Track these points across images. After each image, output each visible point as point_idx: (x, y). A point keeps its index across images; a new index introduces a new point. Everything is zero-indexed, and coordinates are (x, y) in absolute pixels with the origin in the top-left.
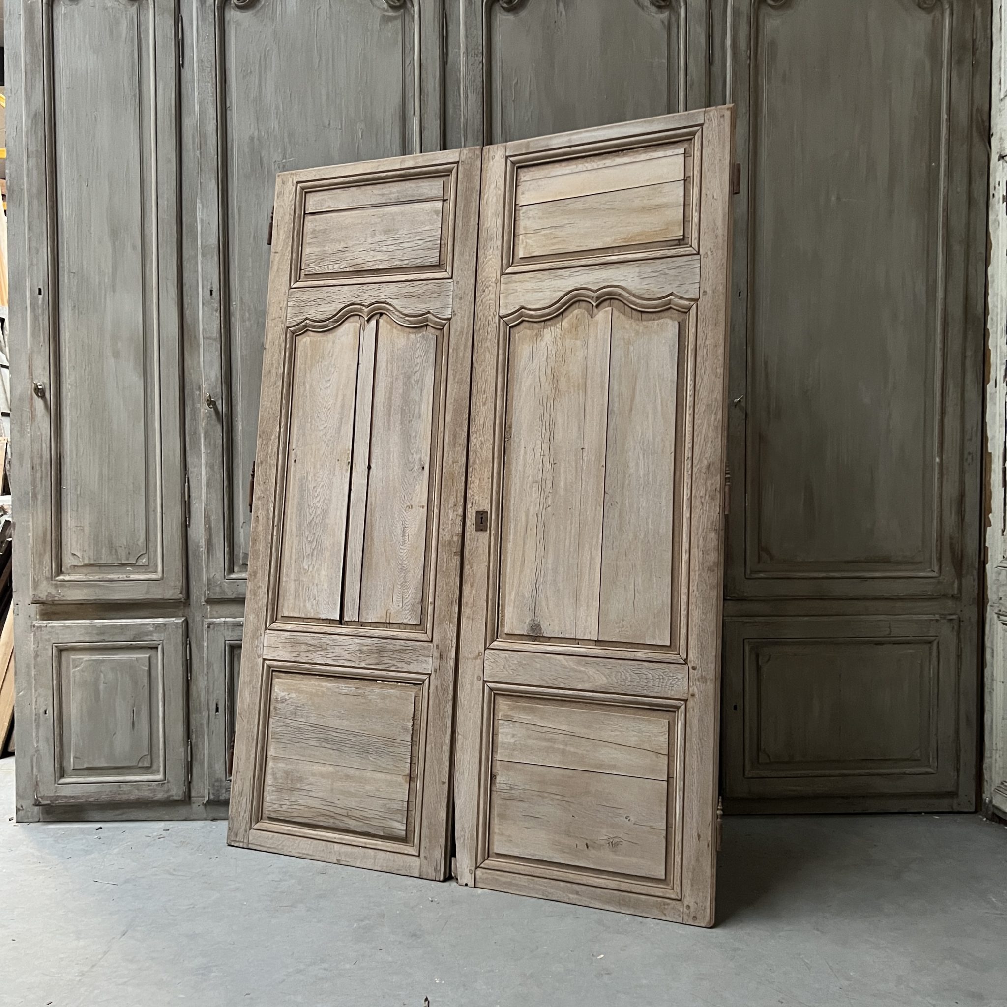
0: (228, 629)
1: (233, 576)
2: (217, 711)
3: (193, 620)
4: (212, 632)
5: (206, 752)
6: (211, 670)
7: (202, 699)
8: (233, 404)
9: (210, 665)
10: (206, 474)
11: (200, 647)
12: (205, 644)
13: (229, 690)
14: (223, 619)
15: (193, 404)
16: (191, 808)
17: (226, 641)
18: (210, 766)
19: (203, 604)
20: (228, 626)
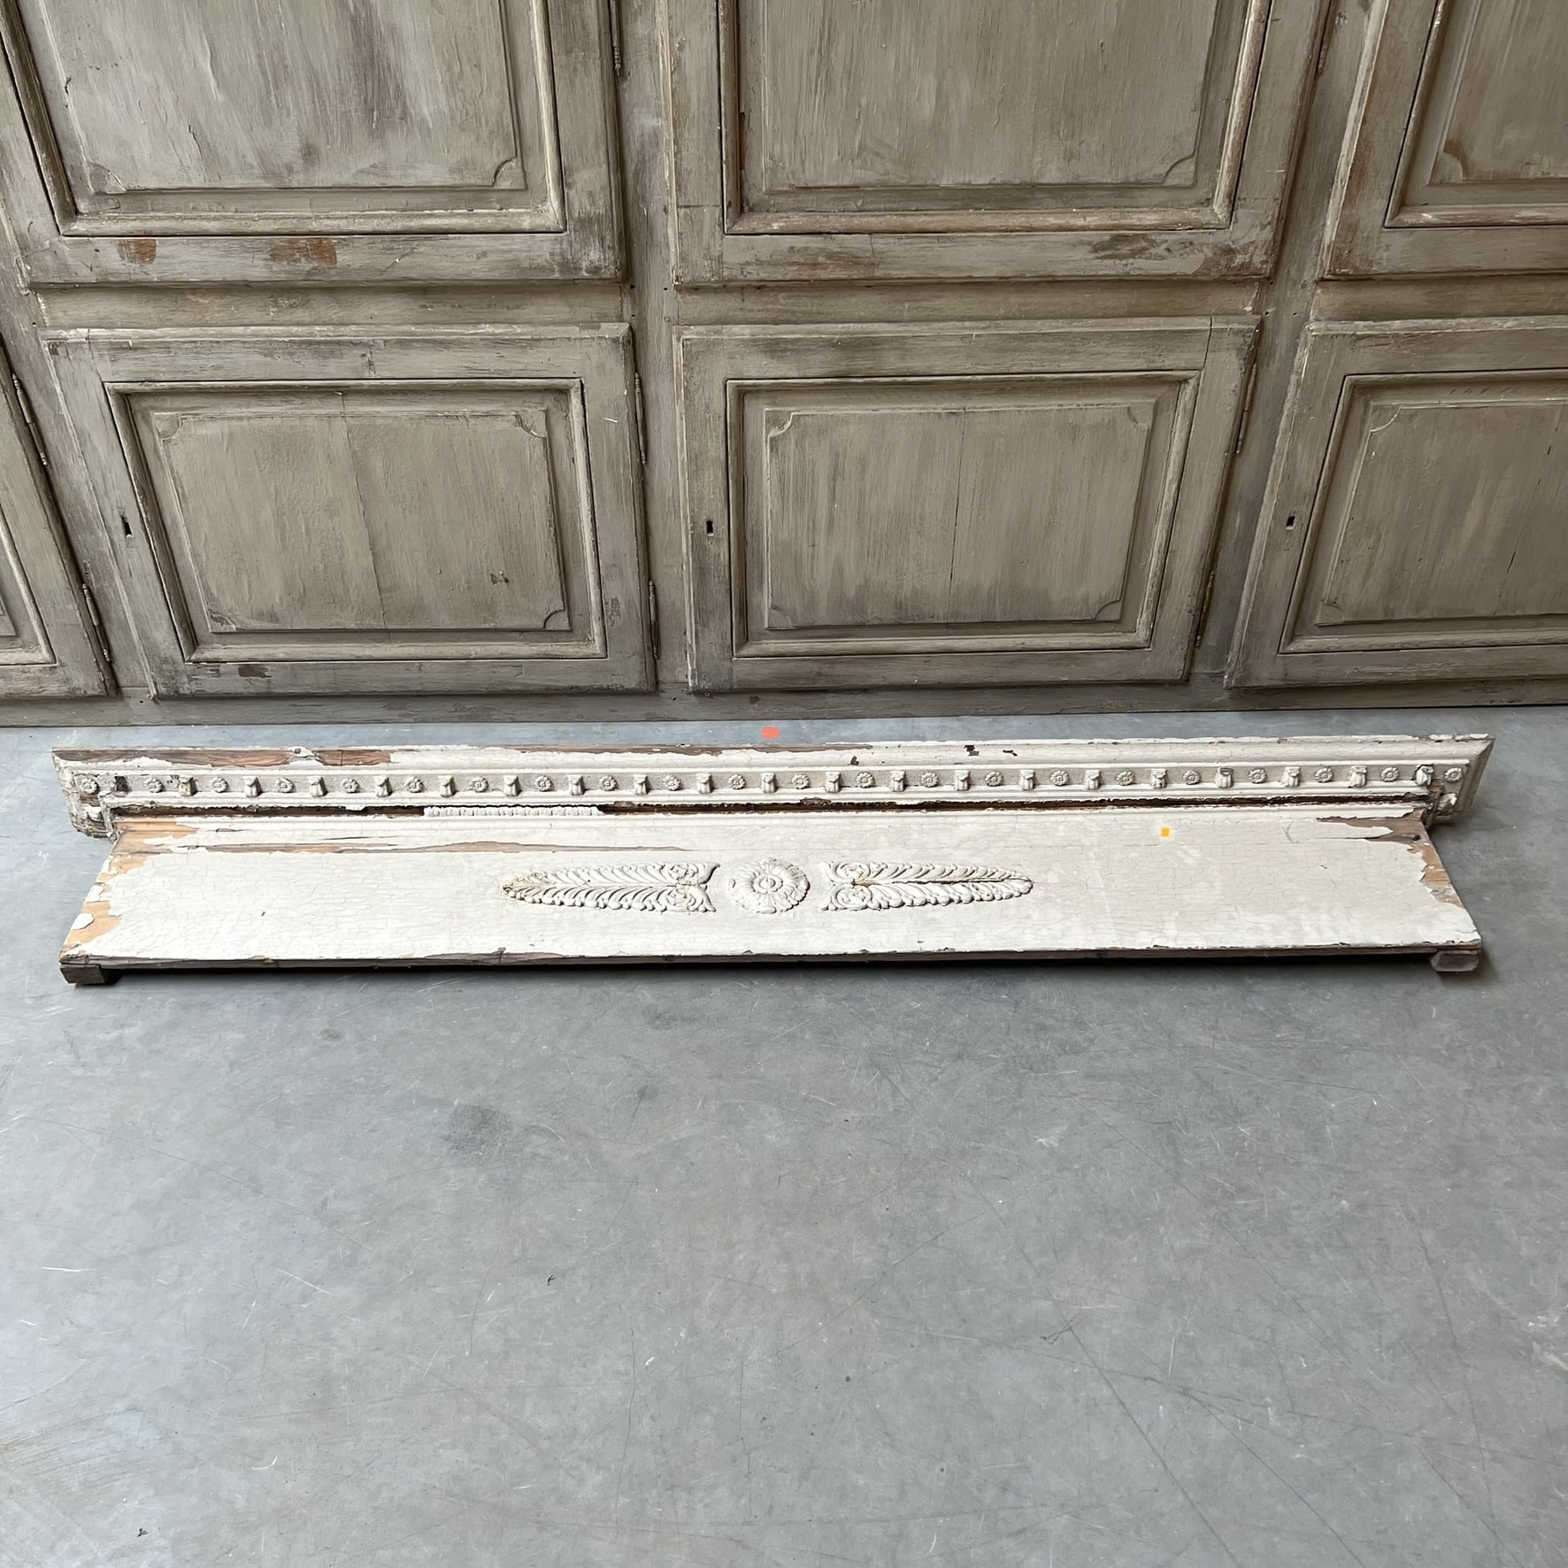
0: (101, 356)
1: (79, 227)
2: (128, 531)
3: (13, 330)
4: (64, 362)
5: (126, 606)
6: (88, 442)
7: (90, 508)
9: (82, 436)
11: (50, 394)
12: (58, 388)
13: (143, 492)
14: (84, 332)
16: (127, 706)
17: (106, 384)
18: (143, 635)
19: (24, 293)
20: (98, 350)
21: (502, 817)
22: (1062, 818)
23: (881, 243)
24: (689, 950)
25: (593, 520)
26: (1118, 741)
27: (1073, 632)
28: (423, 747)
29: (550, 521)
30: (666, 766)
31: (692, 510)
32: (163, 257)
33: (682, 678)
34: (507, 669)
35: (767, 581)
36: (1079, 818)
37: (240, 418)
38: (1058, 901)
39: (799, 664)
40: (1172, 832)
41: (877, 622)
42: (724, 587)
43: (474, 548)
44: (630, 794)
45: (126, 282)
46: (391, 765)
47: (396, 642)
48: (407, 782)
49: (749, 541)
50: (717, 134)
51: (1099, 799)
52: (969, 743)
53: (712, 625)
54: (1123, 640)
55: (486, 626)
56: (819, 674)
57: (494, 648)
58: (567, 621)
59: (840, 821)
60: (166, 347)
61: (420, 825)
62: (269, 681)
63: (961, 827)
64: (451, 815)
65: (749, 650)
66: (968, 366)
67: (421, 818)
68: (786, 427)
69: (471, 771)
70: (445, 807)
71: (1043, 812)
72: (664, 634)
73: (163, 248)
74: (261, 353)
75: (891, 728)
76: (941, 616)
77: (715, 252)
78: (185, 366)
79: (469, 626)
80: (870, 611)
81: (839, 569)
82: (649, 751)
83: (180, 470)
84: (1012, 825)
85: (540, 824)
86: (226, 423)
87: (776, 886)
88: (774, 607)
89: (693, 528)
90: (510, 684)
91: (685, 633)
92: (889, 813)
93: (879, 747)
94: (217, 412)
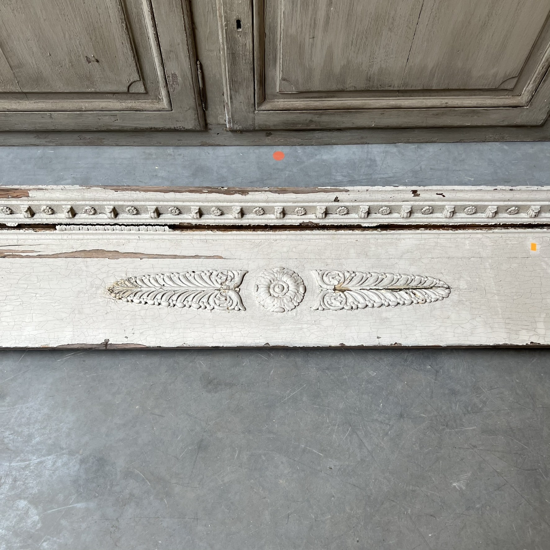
21: (107, 231)
22: (468, 236)
24: (229, 343)
25: (153, 18)
26: (514, 188)
27: (480, 95)
28: (49, 187)
29: (121, 19)
30: (212, 201)
31: (225, 12)
33: (222, 122)
34: (107, 117)
35: (279, 62)
36: (479, 236)
38: (467, 303)
39: (299, 115)
40: (538, 247)
41: (352, 88)
42: (250, 66)
43: (70, 39)
44: (189, 218)
46: (29, 198)
47: (32, 100)
48: (42, 209)
49: (267, 33)
51: (493, 224)
52: (414, 188)
53: (241, 91)
54: (512, 102)
55: (89, 90)
56: (311, 121)
57: (97, 104)
58: (143, 87)
59: (325, 237)
61: (54, 237)
63: (403, 241)
64: (74, 230)
65: (267, 106)
67: (55, 232)
69: (83, 203)
70: (69, 225)
71: (456, 232)
72: (209, 95)
75: (354, 153)
76: (396, 85)
79: (77, 90)
80: (349, 82)
81: (330, 55)
82: (201, 192)
84: (436, 240)
85: (133, 237)
87: (285, 291)
88: (283, 79)
89: (226, 25)
90: (111, 126)
91: (223, 95)
92: (357, 232)
93: (353, 191)
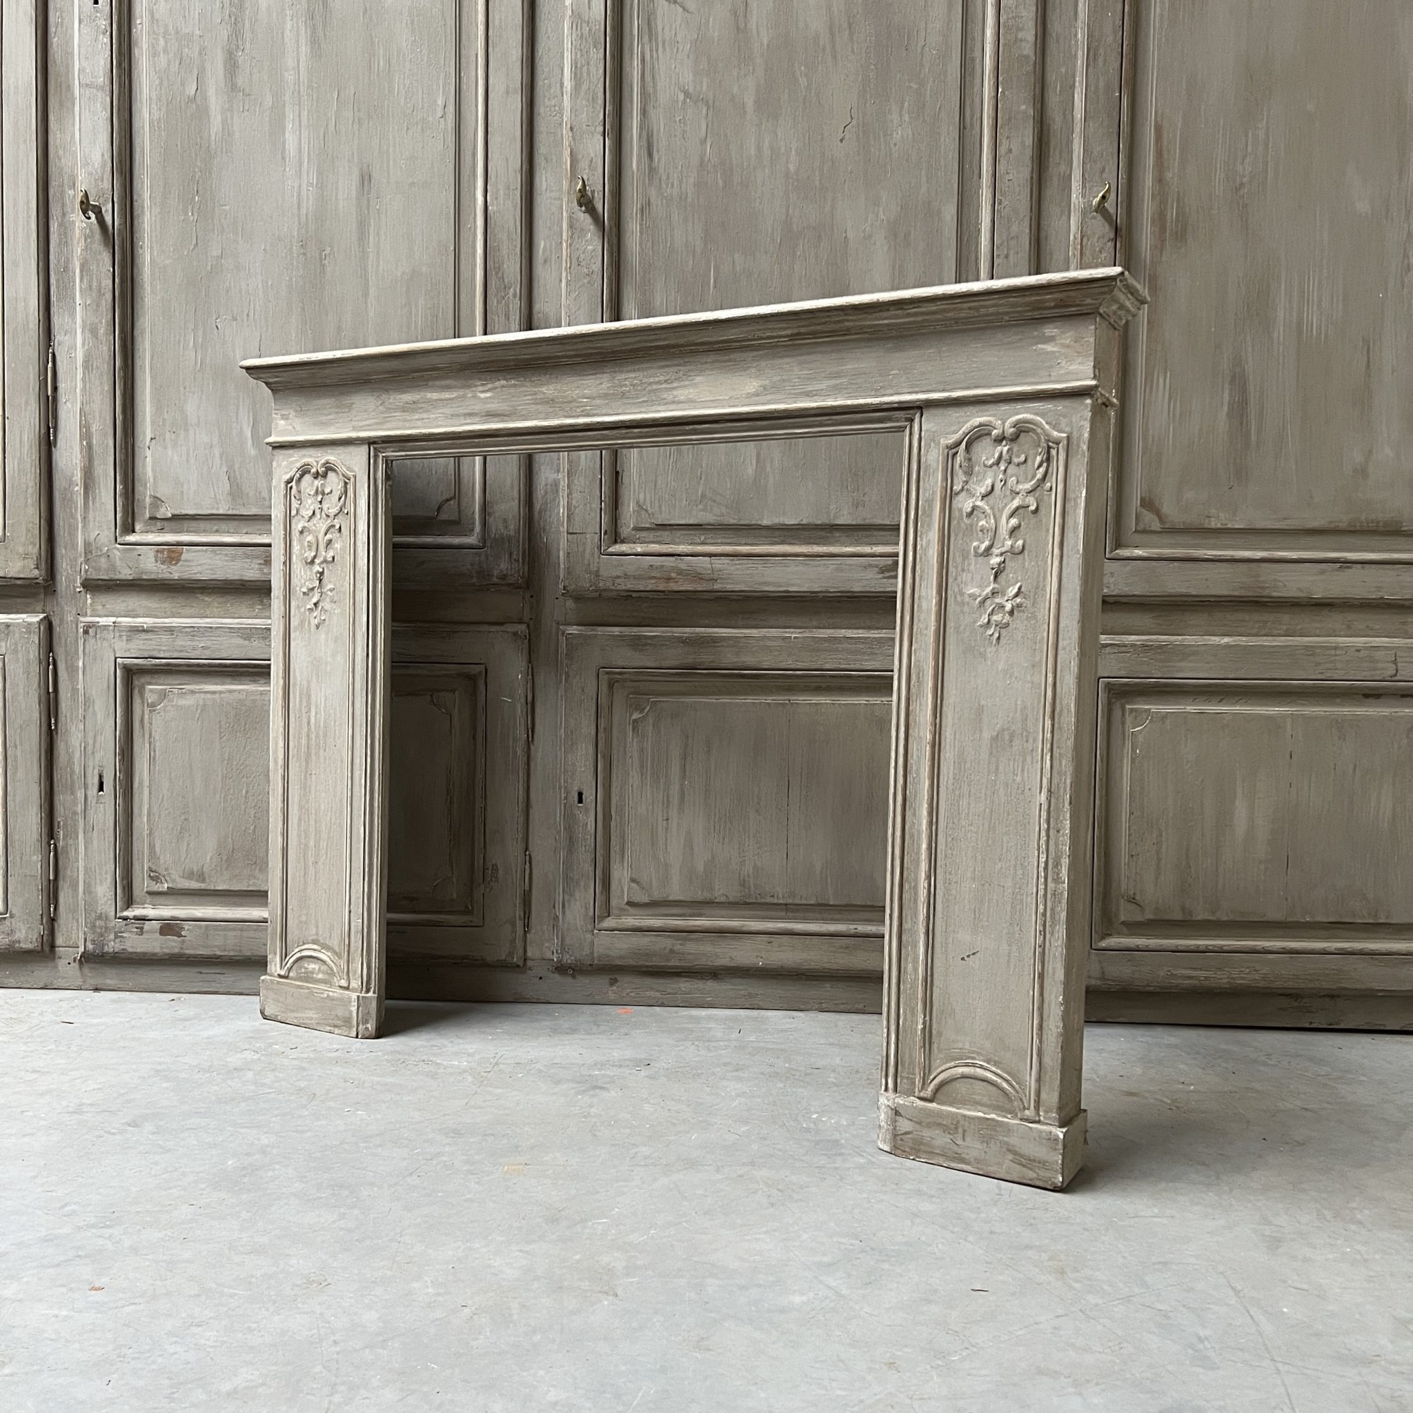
0: (120, 636)
1: (131, 538)
2: (101, 789)
3: (62, 620)
4: (91, 641)
5: (81, 864)
6: (91, 708)
7: (77, 769)
8: (135, 214)
9: (88, 702)
10: (83, 345)
11: (73, 670)
12: (81, 664)
13: (122, 751)
14: (113, 619)
15: (64, 215)
16: (56, 967)
17: (118, 660)
18: (88, 890)
19: (78, 590)
20: (120, 631)
23: (718, 563)
31: (565, 781)
32: (186, 561)
33: (548, 954)
35: (627, 854)
37: (214, 693)
39: (654, 939)
41: (723, 899)
42: (590, 857)
45: (155, 580)
49: (614, 814)
50: (598, 482)
53: (577, 895)
56: (672, 951)
60: (170, 630)
62: (183, 942)
65: (609, 922)
66: (790, 663)
68: (646, 711)
72: (535, 906)
73: (187, 553)
74: (241, 637)
76: (780, 896)
77: (594, 568)
78: (182, 646)
80: (717, 888)
81: (689, 845)
83: (156, 736)
86: (202, 695)
88: (633, 880)
89: (566, 798)
91: (554, 906)
94: (198, 687)
